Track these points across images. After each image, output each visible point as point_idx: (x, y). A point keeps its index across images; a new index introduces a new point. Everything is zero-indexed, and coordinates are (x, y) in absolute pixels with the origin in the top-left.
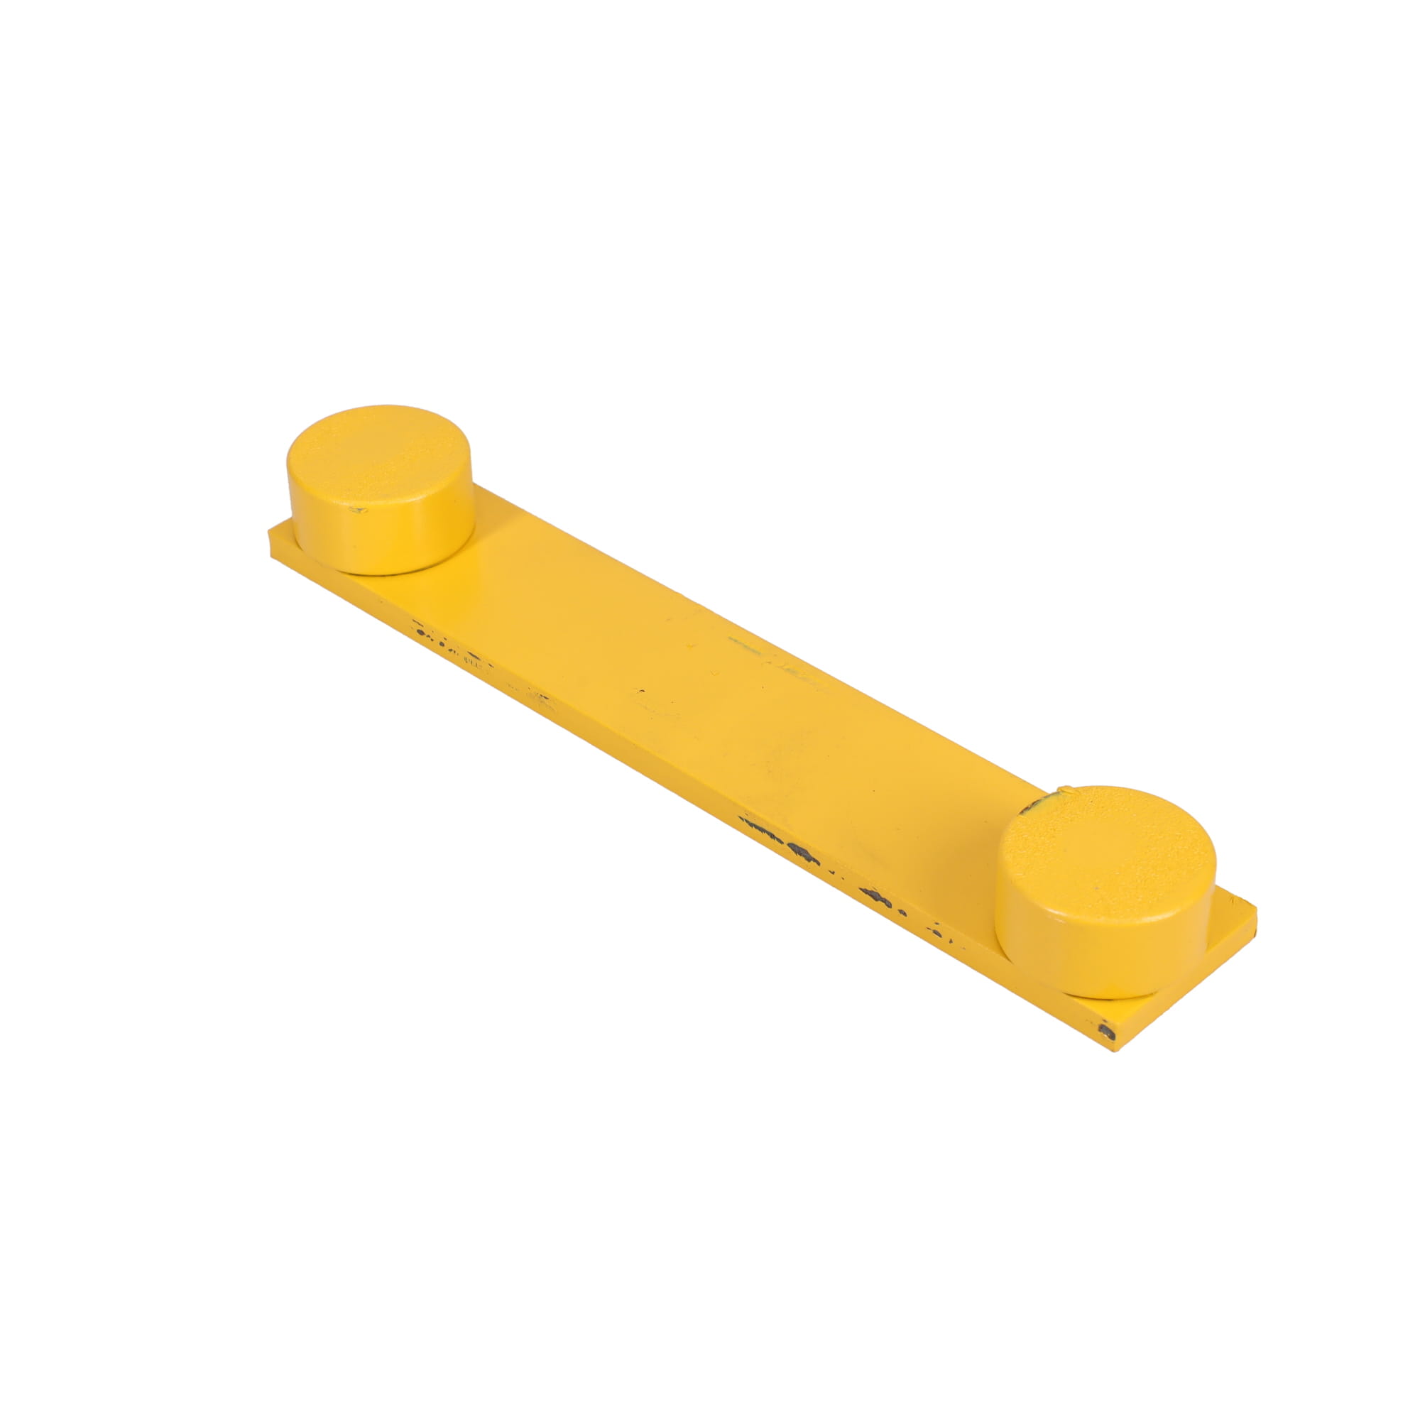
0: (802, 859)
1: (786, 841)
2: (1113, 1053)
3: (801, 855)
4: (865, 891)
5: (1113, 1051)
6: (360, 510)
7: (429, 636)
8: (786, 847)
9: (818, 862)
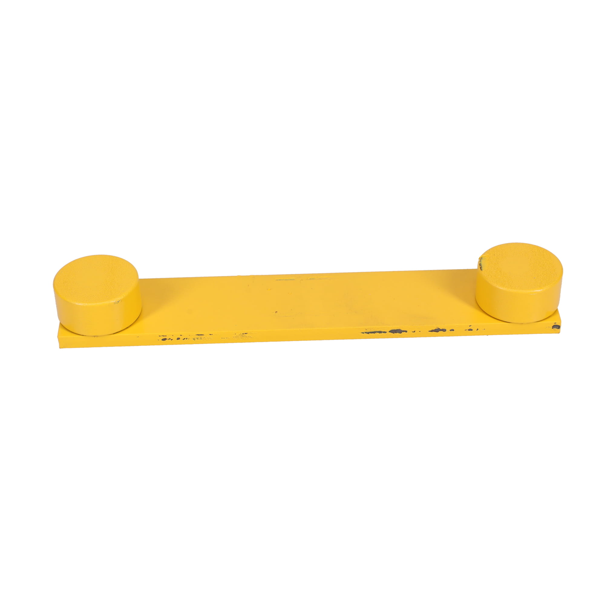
0: (398, 334)
1: (388, 330)
2: (559, 334)
3: (396, 333)
4: (432, 331)
5: (559, 333)
6: (118, 302)
7: (170, 339)
8: (388, 333)
9: (406, 331)
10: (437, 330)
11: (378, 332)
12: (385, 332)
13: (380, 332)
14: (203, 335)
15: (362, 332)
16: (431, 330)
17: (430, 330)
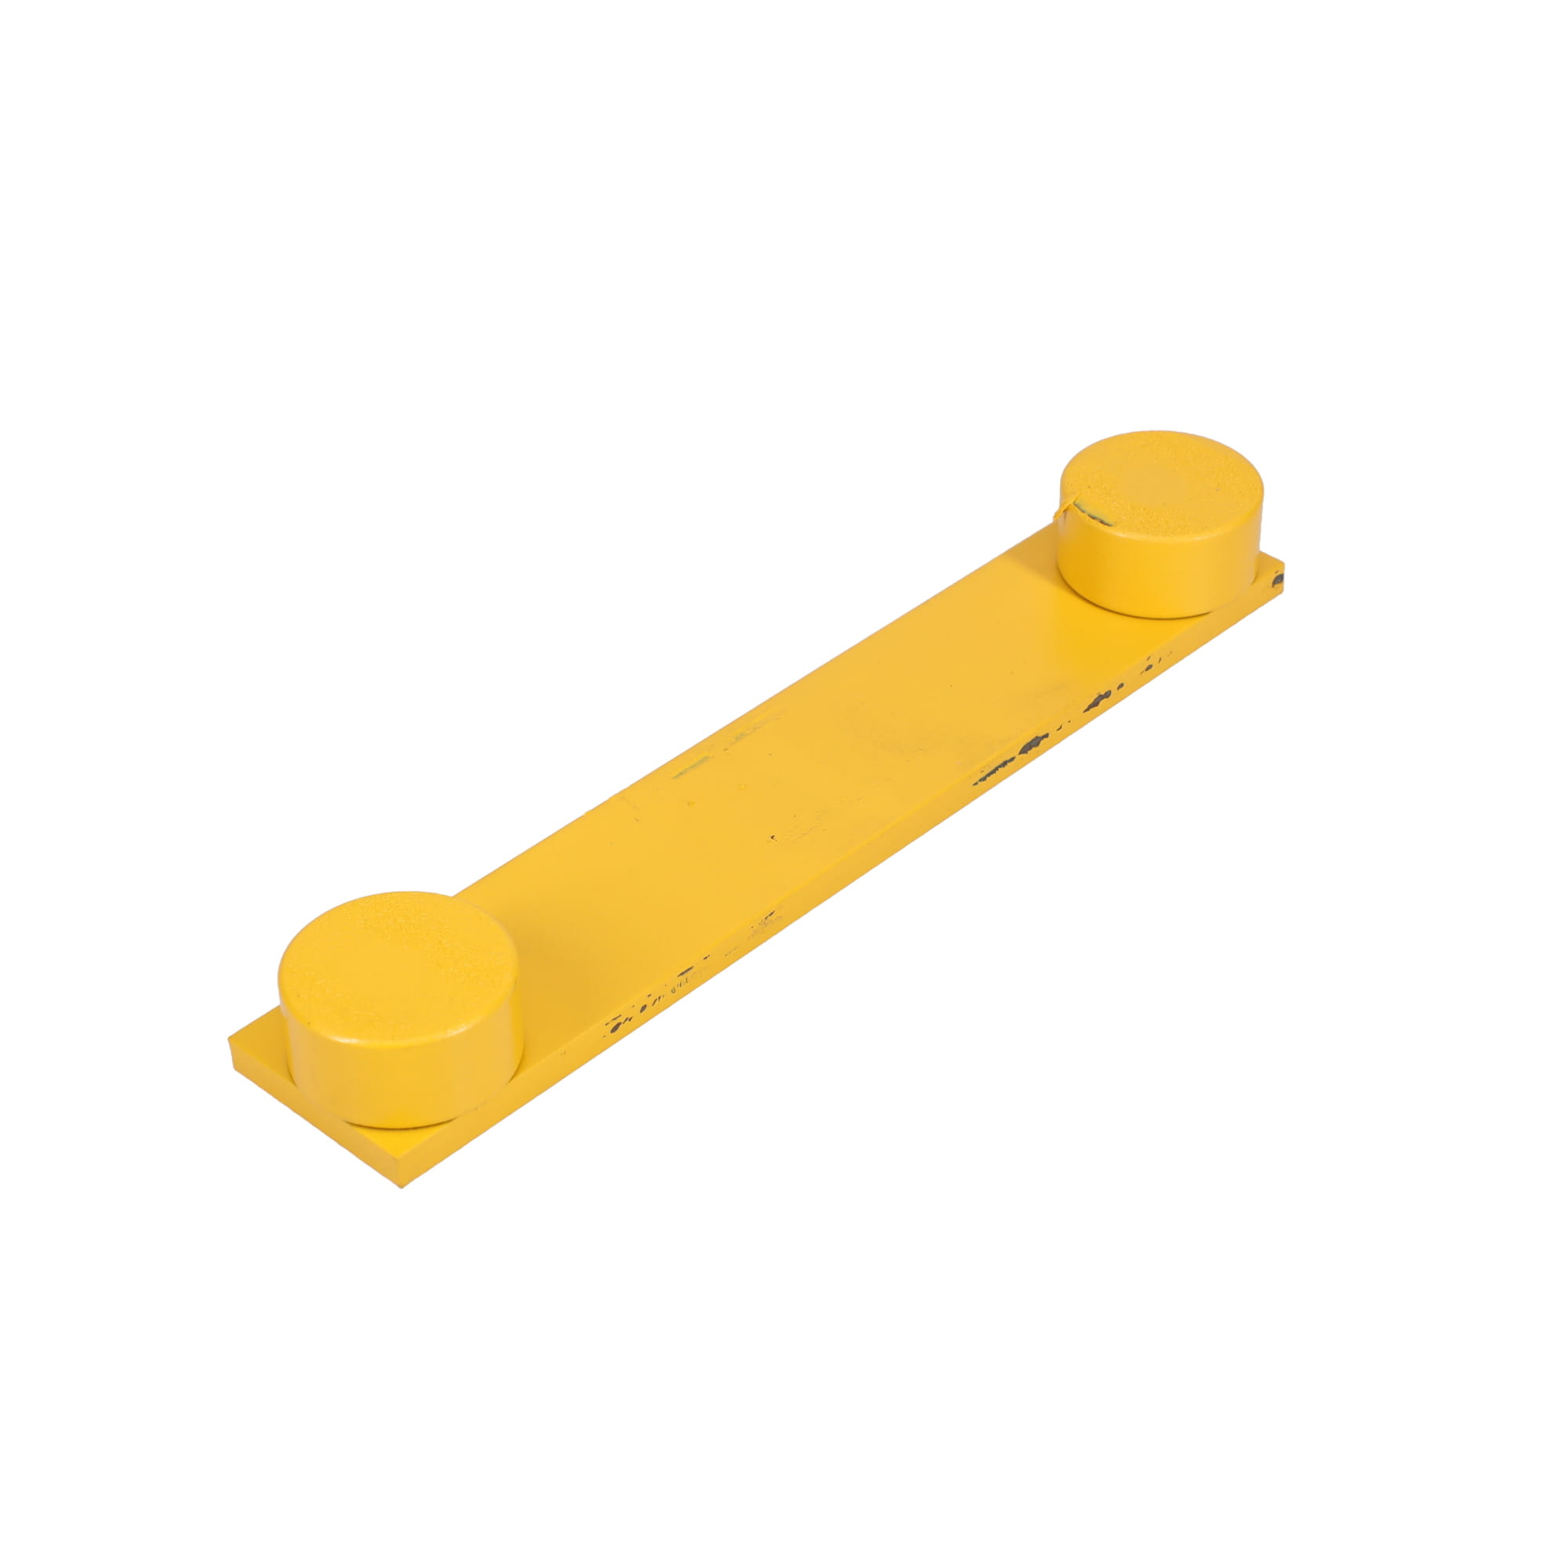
1: (1017, 753)
3: (1032, 748)
7: (626, 1020)
8: (1019, 758)
9: (1046, 736)
10: (1095, 704)
11: (1000, 766)
12: (1012, 759)
13: (1004, 764)
14: (691, 968)
15: (974, 783)
16: (1086, 707)
17: (1084, 710)
